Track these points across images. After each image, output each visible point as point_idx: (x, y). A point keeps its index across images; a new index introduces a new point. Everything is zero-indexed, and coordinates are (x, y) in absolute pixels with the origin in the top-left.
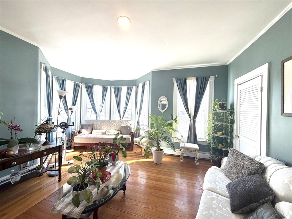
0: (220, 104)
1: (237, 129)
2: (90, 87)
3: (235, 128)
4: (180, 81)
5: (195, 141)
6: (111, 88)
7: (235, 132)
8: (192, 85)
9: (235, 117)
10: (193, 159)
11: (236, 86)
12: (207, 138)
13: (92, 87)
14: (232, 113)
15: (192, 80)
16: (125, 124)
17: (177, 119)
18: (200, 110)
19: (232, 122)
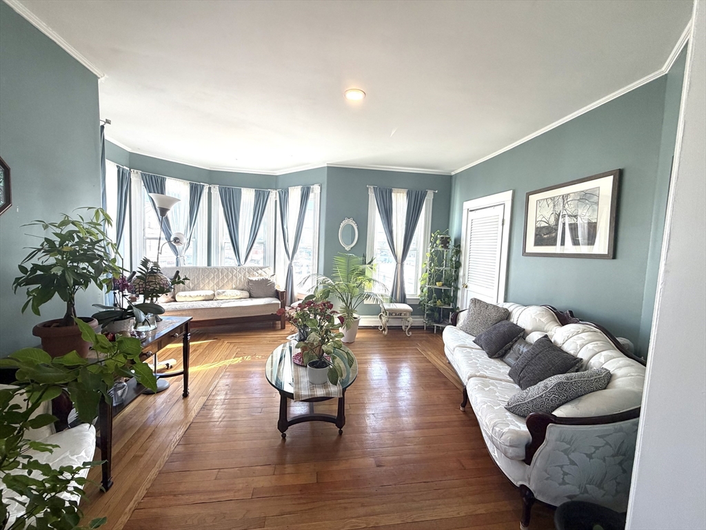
0: (442, 238)
1: (464, 275)
2: (157, 181)
3: (461, 274)
4: (382, 192)
5: (403, 300)
6: (210, 188)
7: (461, 280)
8: (400, 202)
9: (462, 258)
10: (399, 328)
11: (465, 212)
12: (419, 292)
13: (163, 181)
14: (458, 252)
15: (402, 194)
16: (257, 275)
17: (374, 263)
18: (412, 246)
19: (458, 265)
